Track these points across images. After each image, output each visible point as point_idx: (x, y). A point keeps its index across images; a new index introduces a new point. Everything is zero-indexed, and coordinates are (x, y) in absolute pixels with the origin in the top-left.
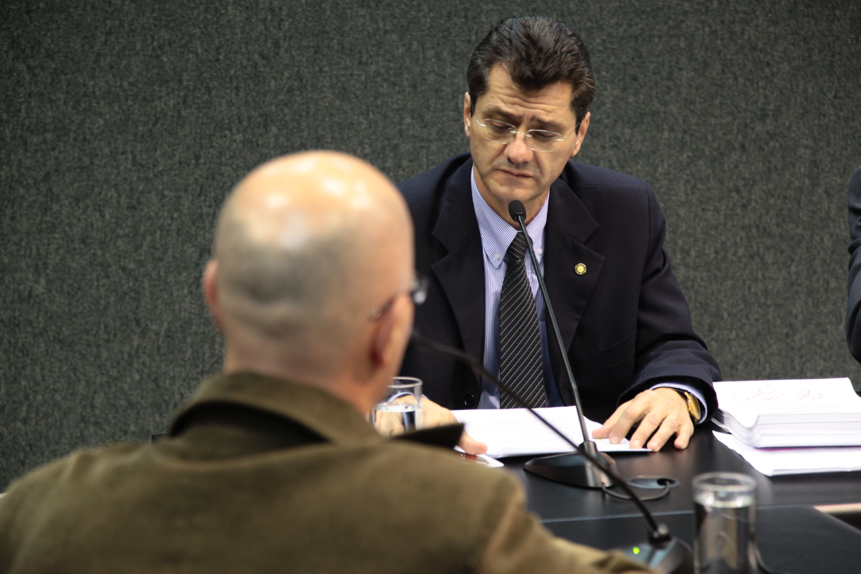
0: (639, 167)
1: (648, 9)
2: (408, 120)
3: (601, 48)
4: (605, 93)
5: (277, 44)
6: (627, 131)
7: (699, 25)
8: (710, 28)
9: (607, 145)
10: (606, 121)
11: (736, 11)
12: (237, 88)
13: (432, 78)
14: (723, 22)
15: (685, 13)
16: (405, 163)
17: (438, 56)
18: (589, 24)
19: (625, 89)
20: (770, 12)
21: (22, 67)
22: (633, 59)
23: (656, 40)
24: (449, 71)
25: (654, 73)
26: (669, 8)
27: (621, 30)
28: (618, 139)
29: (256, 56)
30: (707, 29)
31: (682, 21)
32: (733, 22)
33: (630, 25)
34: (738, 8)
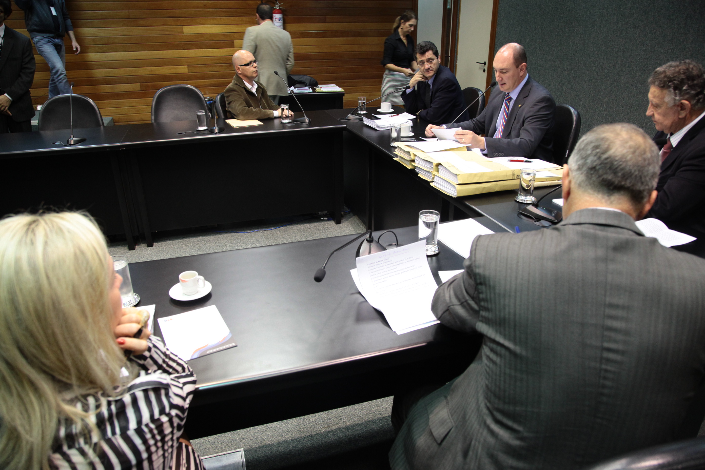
0: (641, 96)
1: (652, 51)
2: (595, 74)
3: (638, 61)
4: (637, 74)
5: (576, 52)
6: (640, 85)
7: (664, 57)
8: (667, 58)
9: (634, 89)
10: (635, 82)
11: (675, 54)
12: (568, 61)
13: (601, 64)
14: (671, 57)
15: (661, 53)
16: (593, 84)
17: (604, 58)
18: (637, 53)
19: (642, 73)
20: (685, 55)
21: (540, 53)
22: (645, 65)
23: (652, 60)
24: (605, 62)
25: (650, 70)
26: (658, 51)
27: (644, 56)
28: (637, 87)
29: (572, 54)
30: (666, 58)
31: (660, 55)
32: (674, 57)
33: (647, 55)
34: (676, 53)
